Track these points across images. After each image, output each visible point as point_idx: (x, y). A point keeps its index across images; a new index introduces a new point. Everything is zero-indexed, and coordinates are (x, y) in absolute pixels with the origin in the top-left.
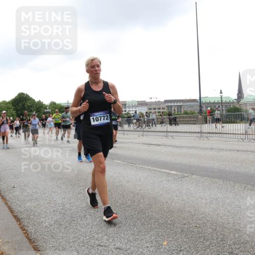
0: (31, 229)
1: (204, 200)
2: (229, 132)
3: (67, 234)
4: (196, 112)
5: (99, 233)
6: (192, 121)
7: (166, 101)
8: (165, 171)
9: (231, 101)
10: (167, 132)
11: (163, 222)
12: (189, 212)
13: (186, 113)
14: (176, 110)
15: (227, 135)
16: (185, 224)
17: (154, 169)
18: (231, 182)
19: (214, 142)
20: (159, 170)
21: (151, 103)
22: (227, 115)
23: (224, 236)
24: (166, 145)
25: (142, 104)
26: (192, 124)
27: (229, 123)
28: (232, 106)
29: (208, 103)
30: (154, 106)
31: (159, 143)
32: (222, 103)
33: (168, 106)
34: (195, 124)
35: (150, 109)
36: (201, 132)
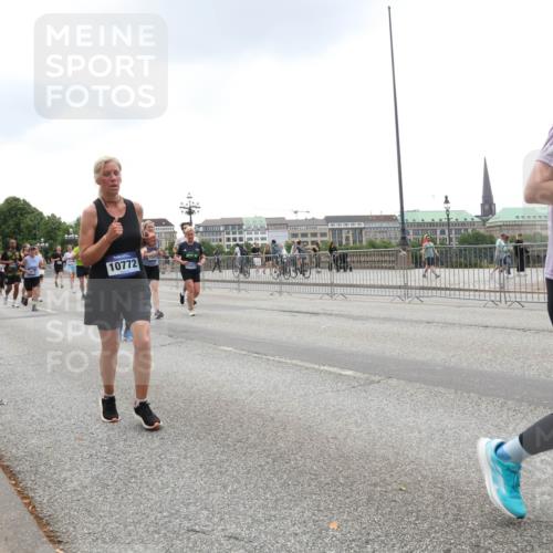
0: (41, 496)
1: (416, 434)
2: (466, 287)
3: (120, 506)
4: (394, 242)
5: (189, 504)
6: (385, 261)
7: (329, 219)
8: (332, 369)
9: (469, 220)
10: (332, 285)
11: (328, 480)
12: (385, 458)
13: (372, 245)
14: (351, 239)
15: (462, 293)
16: (375, 485)
17: (307, 365)
18: (472, 394)
19: (435, 307)
20: (317, 367)
21: (297, 224)
22: (461, 251)
23: (460, 509)
24: (331, 315)
25: (277, 224)
26: (386, 268)
27: (466, 267)
28: (470, 231)
29: (419, 224)
30: (303, 230)
31: (315, 310)
32: (448, 224)
33: (333, 230)
34: (393, 268)
35: (295, 235)
36: (406, 287)
